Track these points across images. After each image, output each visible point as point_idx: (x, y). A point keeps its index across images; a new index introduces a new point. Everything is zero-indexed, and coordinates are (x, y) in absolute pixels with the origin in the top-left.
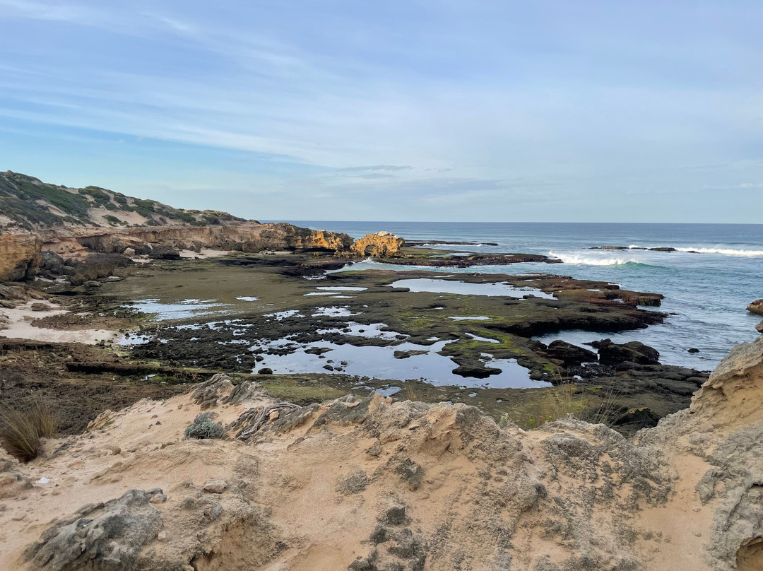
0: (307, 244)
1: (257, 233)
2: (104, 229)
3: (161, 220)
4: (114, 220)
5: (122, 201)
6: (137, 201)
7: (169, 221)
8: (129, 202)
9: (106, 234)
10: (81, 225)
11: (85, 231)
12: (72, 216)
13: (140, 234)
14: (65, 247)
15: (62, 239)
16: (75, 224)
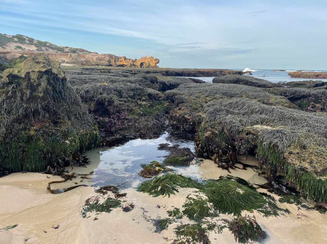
0: (117, 63)
1: (95, 58)
2: (8, 49)
3: (46, 49)
4: (20, 47)
5: (31, 41)
6: (39, 42)
7: (50, 50)
8: (35, 42)
9: (8, 52)
13: (31, 54)
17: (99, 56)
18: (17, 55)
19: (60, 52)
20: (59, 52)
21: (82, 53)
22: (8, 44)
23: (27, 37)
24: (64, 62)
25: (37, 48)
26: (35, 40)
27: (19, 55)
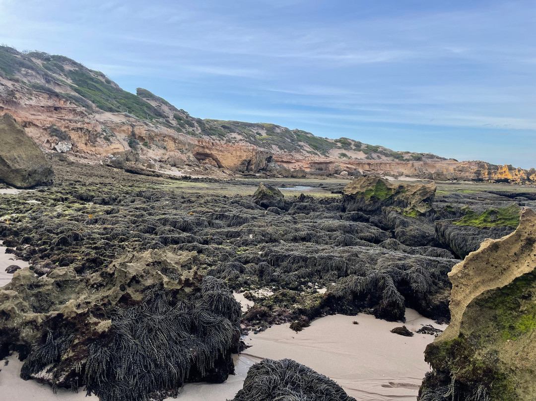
0: (493, 176)
1: (451, 168)
2: (331, 159)
3: (378, 156)
4: (344, 155)
5: (358, 146)
6: (368, 146)
7: (384, 157)
8: (363, 147)
9: (331, 162)
10: (317, 156)
11: (318, 159)
12: (316, 151)
13: (359, 164)
14: (297, 166)
15: (297, 161)
16: (313, 155)
17: (459, 165)
18: (341, 166)
19: (397, 160)
20: (395, 160)
21: (430, 160)
22: (331, 151)
23: (353, 141)
24: (402, 175)
25: (366, 156)
26: (363, 144)
27: (345, 165)
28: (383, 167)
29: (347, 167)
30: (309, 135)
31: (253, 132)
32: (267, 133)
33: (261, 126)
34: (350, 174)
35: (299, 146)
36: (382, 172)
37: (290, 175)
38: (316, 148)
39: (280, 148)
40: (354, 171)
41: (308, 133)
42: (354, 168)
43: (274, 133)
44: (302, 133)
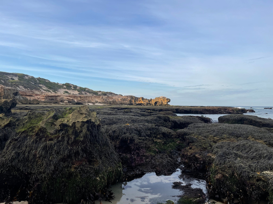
0: (136, 102)
2: (59, 94)
3: (85, 93)
4: (67, 92)
5: (75, 87)
6: (80, 88)
7: (88, 94)
8: (78, 88)
9: (59, 96)
10: (50, 92)
11: (50, 94)
12: (50, 90)
13: (75, 97)
14: (36, 97)
15: (37, 95)
16: (48, 92)
17: (123, 98)
18: (65, 98)
19: (95, 95)
20: (94, 95)
21: (110, 95)
22: (59, 90)
23: (73, 85)
24: (97, 102)
25: (79, 93)
26: (78, 87)
27: (66, 98)
28: (88, 98)
29: (68, 99)
30: (47, 81)
31: (8, 78)
32: (18, 79)
33: (15, 75)
34: (69, 102)
35: (39, 87)
36: (87, 101)
37: (28, 103)
38: (50, 88)
39: (25, 87)
40: (71, 100)
41: (46, 80)
42: (72, 99)
43: (24, 79)
44: (43, 80)
